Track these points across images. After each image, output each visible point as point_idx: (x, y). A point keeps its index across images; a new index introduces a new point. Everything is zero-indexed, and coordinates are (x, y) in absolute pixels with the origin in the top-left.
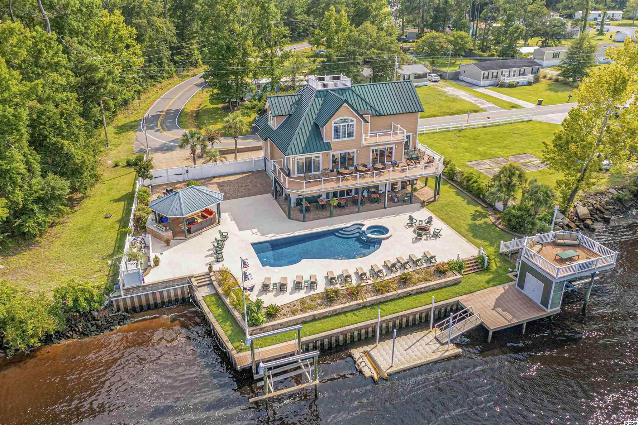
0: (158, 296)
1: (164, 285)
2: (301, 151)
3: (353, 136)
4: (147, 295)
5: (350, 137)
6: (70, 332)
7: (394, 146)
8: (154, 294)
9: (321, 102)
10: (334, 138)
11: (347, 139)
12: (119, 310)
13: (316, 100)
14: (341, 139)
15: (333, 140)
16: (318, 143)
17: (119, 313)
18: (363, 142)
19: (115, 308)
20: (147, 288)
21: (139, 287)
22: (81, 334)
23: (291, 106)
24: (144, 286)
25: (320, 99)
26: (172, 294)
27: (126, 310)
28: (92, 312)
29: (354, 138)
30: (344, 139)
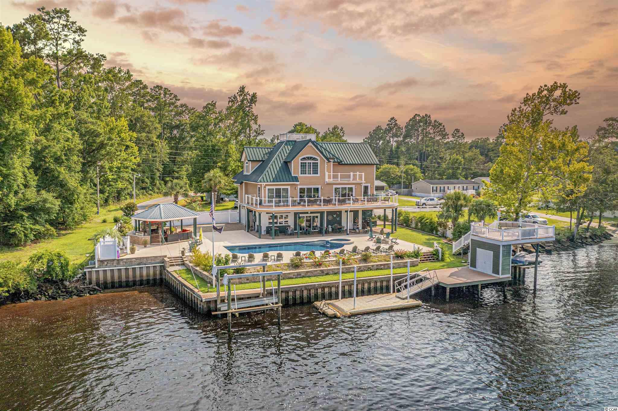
0: (131, 273)
1: (138, 261)
2: (272, 180)
3: (317, 173)
4: (120, 270)
5: (315, 173)
6: (39, 296)
7: (353, 186)
8: (127, 270)
9: (290, 149)
10: (301, 174)
11: (312, 175)
12: (90, 283)
13: (286, 147)
14: (307, 175)
15: (300, 175)
16: (287, 175)
17: (91, 286)
18: (327, 180)
19: (87, 281)
20: (121, 263)
21: (113, 260)
22: (50, 297)
23: (264, 155)
24: (118, 260)
25: (289, 146)
26: (145, 273)
27: (98, 284)
28: (65, 282)
29: (318, 175)
30: (309, 175)
